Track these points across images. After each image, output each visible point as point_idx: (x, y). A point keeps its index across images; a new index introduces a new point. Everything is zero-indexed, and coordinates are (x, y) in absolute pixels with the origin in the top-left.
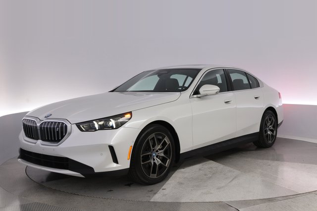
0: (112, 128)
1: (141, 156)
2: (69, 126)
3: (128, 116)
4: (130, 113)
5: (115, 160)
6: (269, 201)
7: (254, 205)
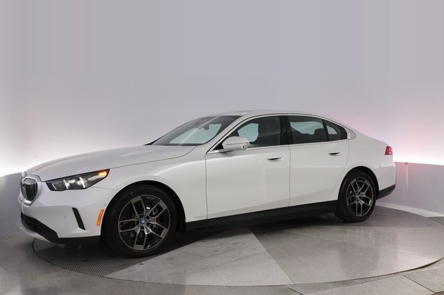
0: (81, 187)
1: (119, 222)
2: (39, 184)
3: (104, 174)
4: (108, 171)
5: (81, 225)
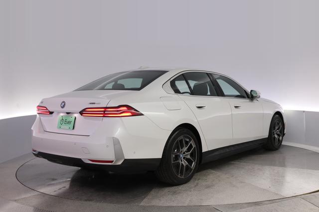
6: (256, 205)
7: (241, 208)
